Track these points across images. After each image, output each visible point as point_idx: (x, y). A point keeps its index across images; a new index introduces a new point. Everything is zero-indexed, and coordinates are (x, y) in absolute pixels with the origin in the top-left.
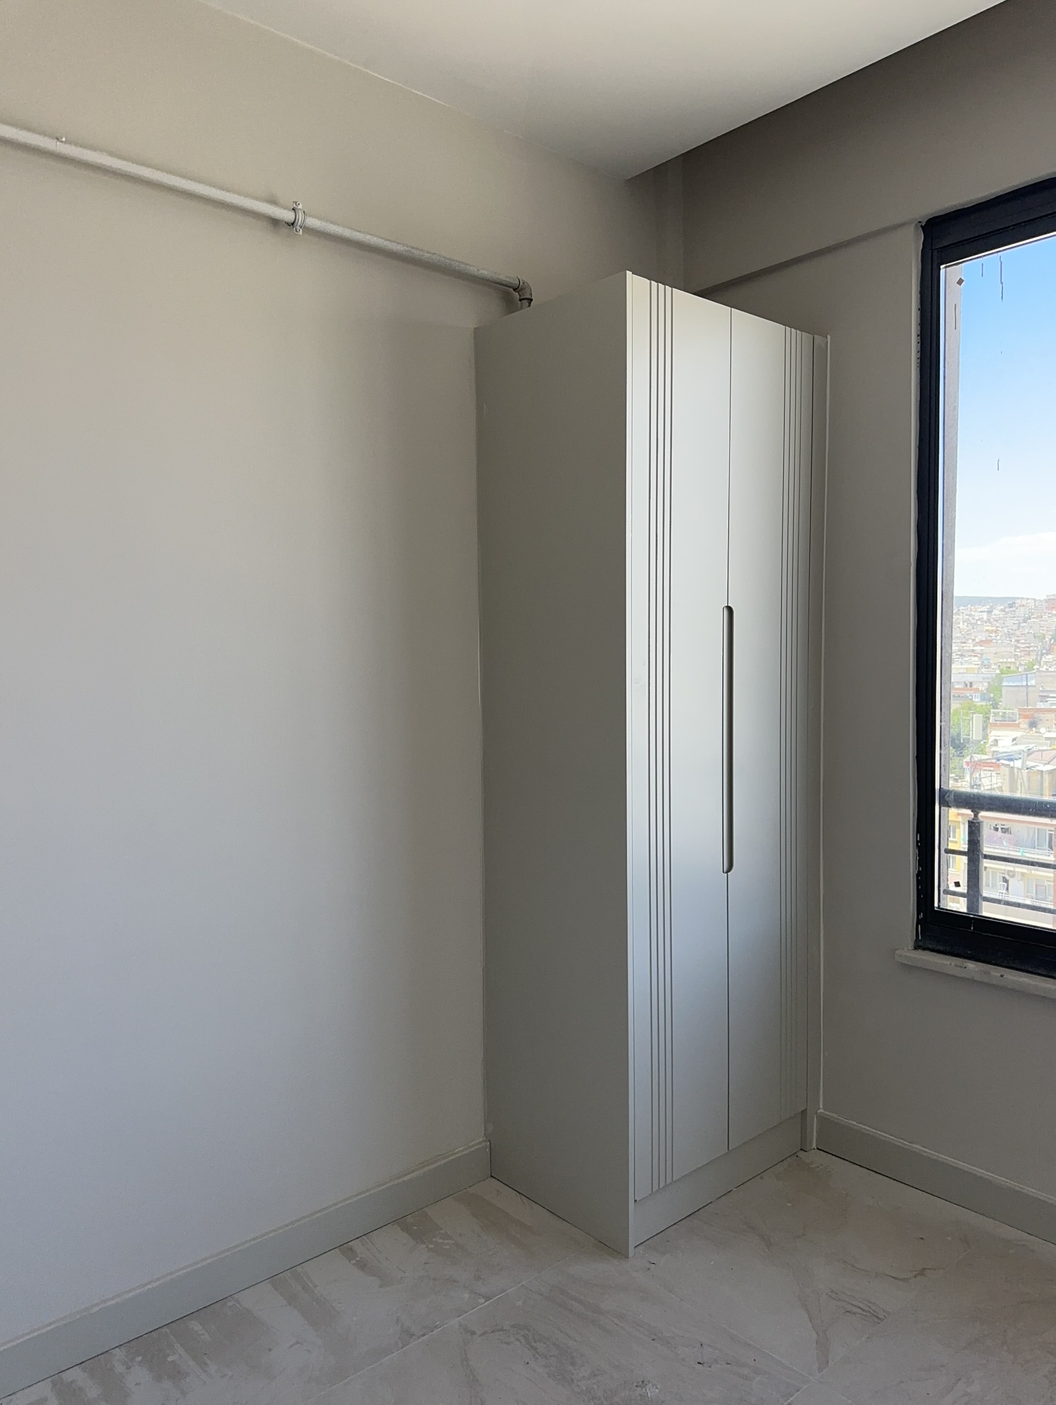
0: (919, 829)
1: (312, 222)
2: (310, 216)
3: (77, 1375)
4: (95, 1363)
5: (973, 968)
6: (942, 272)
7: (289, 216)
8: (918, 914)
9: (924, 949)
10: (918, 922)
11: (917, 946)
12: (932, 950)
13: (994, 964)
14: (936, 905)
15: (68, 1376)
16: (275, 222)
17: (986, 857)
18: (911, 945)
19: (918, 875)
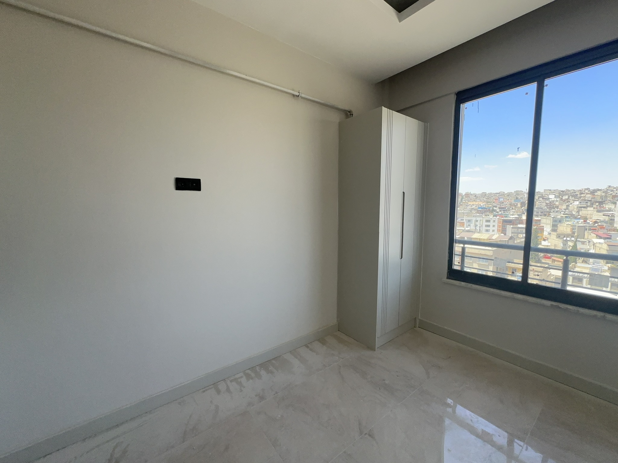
0: (449, 249)
1: (303, 96)
2: (303, 94)
3: (249, 372)
4: (252, 369)
5: (463, 284)
6: (461, 106)
7: (298, 94)
8: (448, 270)
9: (449, 279)
10: (448, 272)
11: (448, 278)
12: (451, 279)
13: (469, 283)
14: (453, 268)
15: (247, 371)
16: (294, 95)
17: (467, 256)
18: (446, 278)
19: (448, 260)
